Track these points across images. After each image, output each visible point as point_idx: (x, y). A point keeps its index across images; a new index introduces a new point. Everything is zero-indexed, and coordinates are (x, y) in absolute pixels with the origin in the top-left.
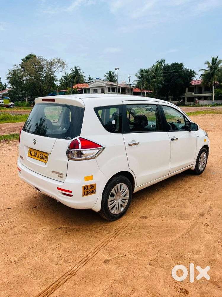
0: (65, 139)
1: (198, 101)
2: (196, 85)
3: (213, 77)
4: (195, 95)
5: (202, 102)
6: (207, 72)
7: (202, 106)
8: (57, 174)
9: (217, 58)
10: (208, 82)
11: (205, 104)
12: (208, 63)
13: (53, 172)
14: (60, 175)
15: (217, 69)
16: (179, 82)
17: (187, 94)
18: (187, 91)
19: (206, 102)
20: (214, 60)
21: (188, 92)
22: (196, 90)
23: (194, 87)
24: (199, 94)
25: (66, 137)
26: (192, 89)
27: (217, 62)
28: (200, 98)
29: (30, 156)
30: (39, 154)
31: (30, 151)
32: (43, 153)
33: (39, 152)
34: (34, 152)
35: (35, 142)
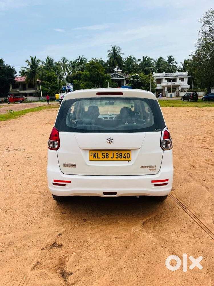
0: (156, 131)
1: (25, 98)
2: (19, 82)
3: (35, 75)
4: (20, 91)
5: (29, 98)
6: (29, 70)
7: (30, 102)
8: (149, 168)
9: (35, 58)
10: (31, 80)
11: (32, 100)
12: (28, 61)
13: (142, 167)
14: (153, 168)
15: (38, 68)
16: (3, 78)
17: (12, 91)
18: (11, 88)
19: (33, 98)
20: (33, 60)
21: (13, 88)
22: (20, 87)
23: (18, 84)
24: (24, 90)
25: (155, 130)
26: (16, 85)
27: (36, 61)
28: (26, 95)
29: (95, 159)
30: (113, 154)
31: (93, 154)
32: (120, 152)
33: (113, 152)
34: (103, 153)
35: (110, 141)
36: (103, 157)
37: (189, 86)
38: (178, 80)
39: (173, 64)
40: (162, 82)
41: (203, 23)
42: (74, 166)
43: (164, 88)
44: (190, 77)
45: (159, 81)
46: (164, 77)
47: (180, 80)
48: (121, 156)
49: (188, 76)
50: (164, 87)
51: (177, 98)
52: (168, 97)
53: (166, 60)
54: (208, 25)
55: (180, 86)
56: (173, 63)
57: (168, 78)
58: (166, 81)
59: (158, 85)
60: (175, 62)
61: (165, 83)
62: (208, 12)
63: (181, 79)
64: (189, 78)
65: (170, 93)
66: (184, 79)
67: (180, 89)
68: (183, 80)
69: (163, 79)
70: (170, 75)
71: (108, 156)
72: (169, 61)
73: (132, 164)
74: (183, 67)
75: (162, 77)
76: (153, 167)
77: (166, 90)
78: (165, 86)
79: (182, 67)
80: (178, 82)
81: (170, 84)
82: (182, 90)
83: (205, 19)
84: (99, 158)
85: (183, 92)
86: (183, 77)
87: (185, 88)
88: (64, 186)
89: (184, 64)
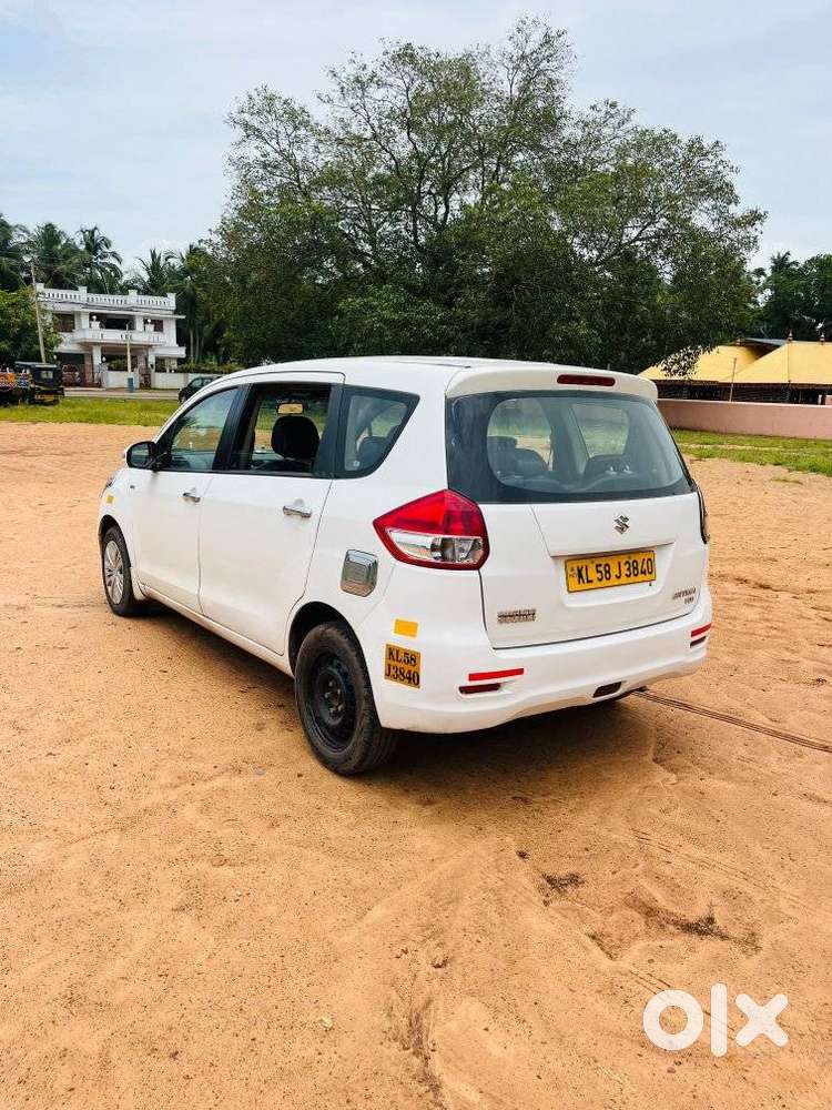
8: (684, 597)
13: (675, 597)
14: (689, 595)
29: (583, 586)
30: (619, 564)
31: (576, 571)
32: (634, 557)
33: (617, 559)
34: (597, 566)
35: (622, 526)
36: (599, 575)
37: (181, 352)
38: (139, 325)
39: (106, 260)
40: (76, 327)
41: (240, 132)
42: (528, 615)
43: (91, 349)
44: (184, 317)
45: (66, 321)
46: (87, 306)
47: (150, 328)
48: (636, 568)
49: (176, 312)
50: (88, 346)
51: (145, 394)
52: (109, 390)
53: (79, 242)
54: (259, 143)
55: (151, 346)
56: (104, 256)
57: (102, 314)
58: (96, 324)
59: (66, 336)
60: (114, 255)
61: (90, 331)
62: (254, 95)
63: (151, 323)
64: (178, 322)
65: (125, 373)
66: (161, 322)
67: (152, 360)
68: (158, 325)
69: (79, 313)
70: (108, 302)
71: (608, 572)
72: (87, 245)
73: (659, 590)
74: (151, 279)
75: (77, 308)
76: (686, 593)
77: (97, 359)
78: (95, 344)
79: (146, 277)
80: (141, 335)
81: (114, 336)
82: (161, 365)
83: (246, 116)
84: (591, 581)
85: (165, 371)
86: (157, 315)
87: (170, 358)
88: (496, 689)
89: (153, 268)
